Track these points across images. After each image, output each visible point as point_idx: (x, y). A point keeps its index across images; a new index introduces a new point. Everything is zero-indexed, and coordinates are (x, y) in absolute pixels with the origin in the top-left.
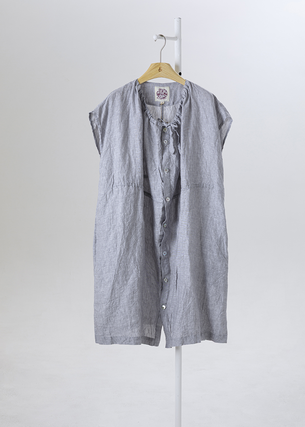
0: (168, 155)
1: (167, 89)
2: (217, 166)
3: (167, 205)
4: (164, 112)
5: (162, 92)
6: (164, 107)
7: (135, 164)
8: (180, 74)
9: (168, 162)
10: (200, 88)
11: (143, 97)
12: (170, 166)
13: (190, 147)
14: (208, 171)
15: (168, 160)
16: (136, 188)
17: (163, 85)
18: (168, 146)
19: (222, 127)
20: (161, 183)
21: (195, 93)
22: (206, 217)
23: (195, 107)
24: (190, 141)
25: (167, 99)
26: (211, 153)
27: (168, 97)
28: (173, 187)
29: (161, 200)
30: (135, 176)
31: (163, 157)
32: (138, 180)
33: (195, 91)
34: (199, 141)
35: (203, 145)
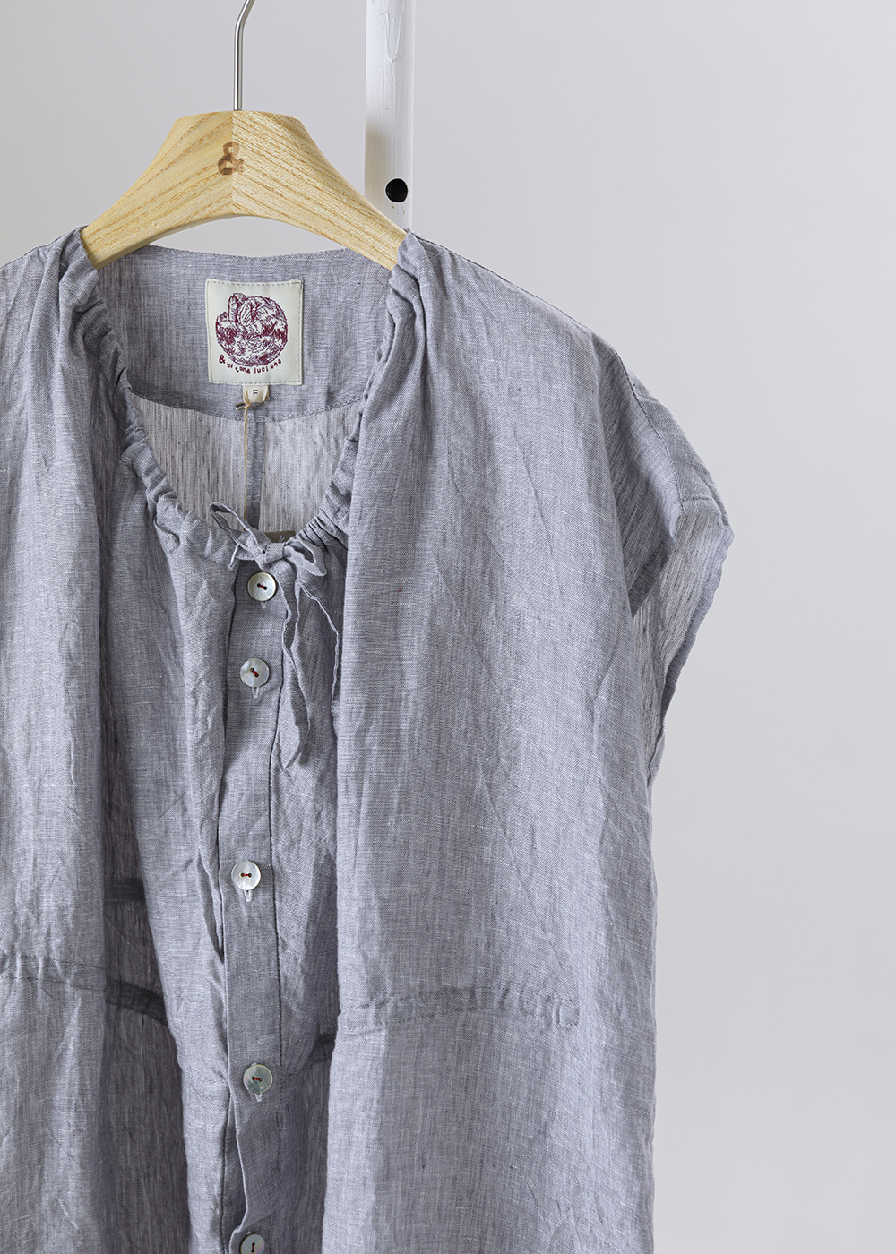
0: (262, 771)
1: (286, 296)
2: (596, 871)
3: (252, 1115)
4: (272, 456)
5: (254, 316)
6: (270, 425)
7: (37, 824)
8: (397, 191)
9: (263, 820)
10: (502, 288)
11: (116, 354)
12: (279, 848)
13: (404, 725)
14: (540, 899)
15: (263, 804)
16: (40, 991)
17: (265, 270)
18: (274, 699)
19: (666, 579)
20: (212, 964)
21: (466, 329)
22: (525, 1226)
23: (461, 431)
24: (412, 680)
25: (286, 369)
26: (564, 770)
27: (291, 353)
28: (301, 994)
29: (211, 1082)
30: (34, 904)
31: (231, 778)
32: (54, 931)
33: (464, 309)
34: (482, 679)
35: (517, 703)
